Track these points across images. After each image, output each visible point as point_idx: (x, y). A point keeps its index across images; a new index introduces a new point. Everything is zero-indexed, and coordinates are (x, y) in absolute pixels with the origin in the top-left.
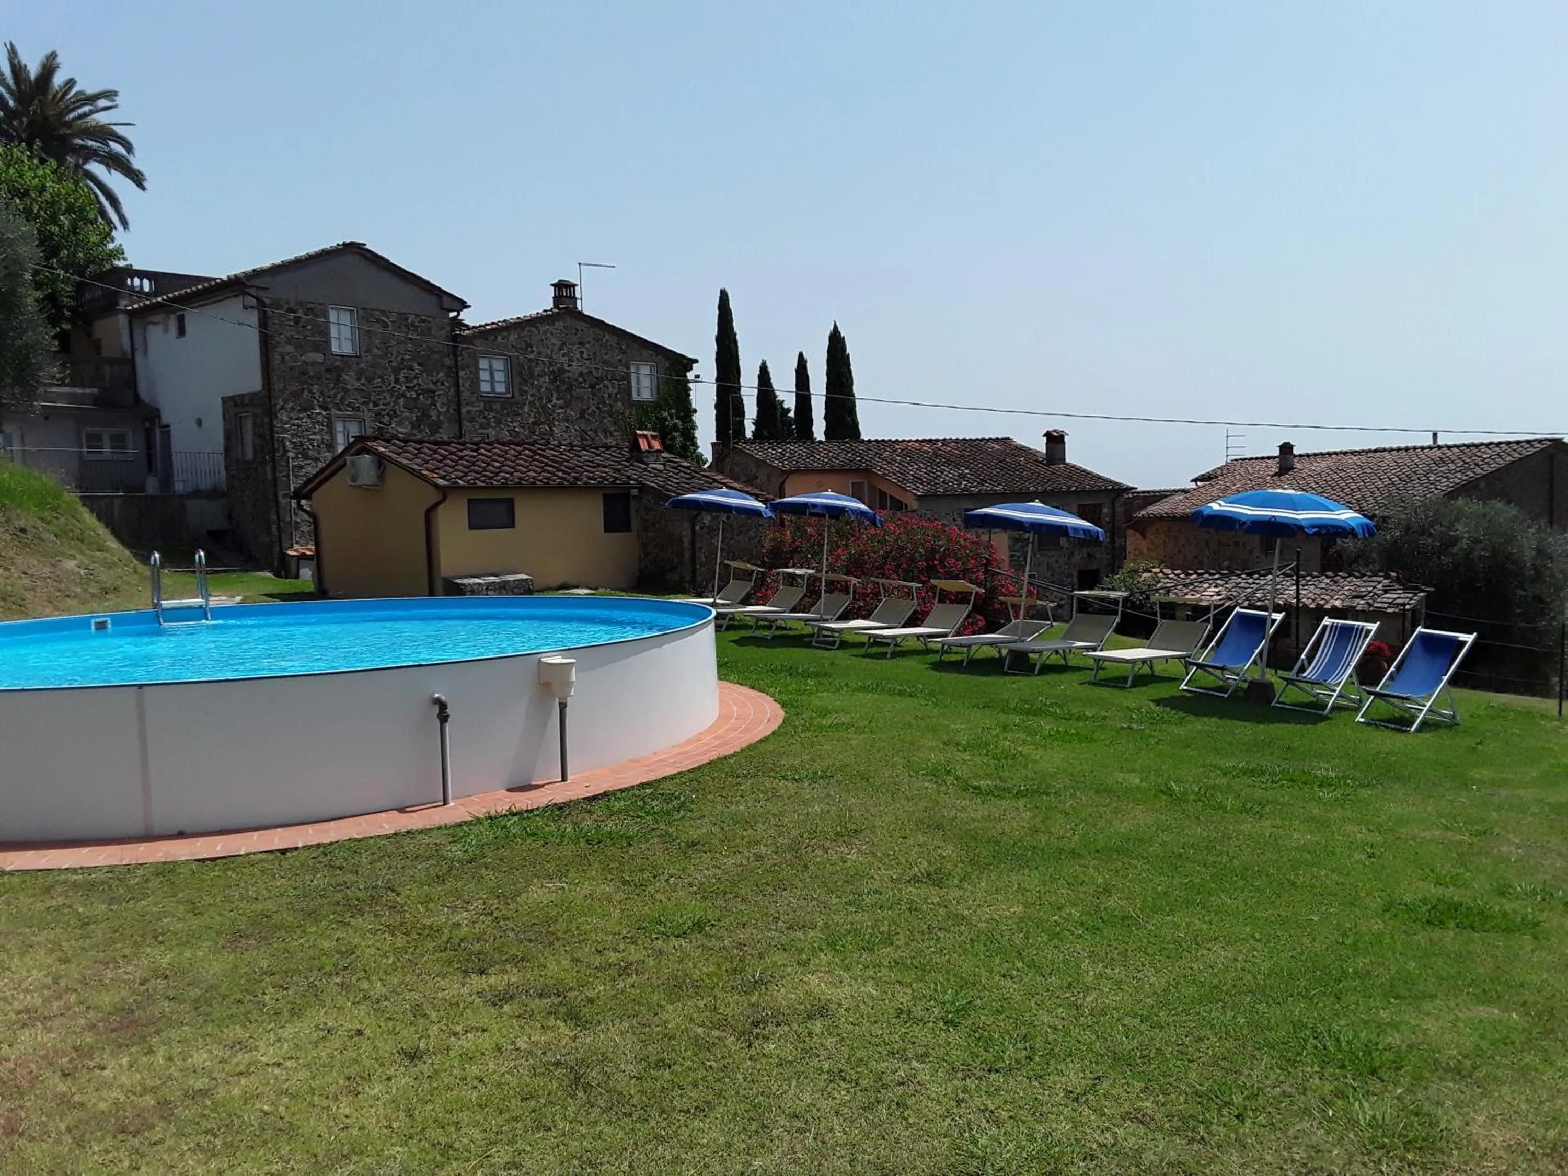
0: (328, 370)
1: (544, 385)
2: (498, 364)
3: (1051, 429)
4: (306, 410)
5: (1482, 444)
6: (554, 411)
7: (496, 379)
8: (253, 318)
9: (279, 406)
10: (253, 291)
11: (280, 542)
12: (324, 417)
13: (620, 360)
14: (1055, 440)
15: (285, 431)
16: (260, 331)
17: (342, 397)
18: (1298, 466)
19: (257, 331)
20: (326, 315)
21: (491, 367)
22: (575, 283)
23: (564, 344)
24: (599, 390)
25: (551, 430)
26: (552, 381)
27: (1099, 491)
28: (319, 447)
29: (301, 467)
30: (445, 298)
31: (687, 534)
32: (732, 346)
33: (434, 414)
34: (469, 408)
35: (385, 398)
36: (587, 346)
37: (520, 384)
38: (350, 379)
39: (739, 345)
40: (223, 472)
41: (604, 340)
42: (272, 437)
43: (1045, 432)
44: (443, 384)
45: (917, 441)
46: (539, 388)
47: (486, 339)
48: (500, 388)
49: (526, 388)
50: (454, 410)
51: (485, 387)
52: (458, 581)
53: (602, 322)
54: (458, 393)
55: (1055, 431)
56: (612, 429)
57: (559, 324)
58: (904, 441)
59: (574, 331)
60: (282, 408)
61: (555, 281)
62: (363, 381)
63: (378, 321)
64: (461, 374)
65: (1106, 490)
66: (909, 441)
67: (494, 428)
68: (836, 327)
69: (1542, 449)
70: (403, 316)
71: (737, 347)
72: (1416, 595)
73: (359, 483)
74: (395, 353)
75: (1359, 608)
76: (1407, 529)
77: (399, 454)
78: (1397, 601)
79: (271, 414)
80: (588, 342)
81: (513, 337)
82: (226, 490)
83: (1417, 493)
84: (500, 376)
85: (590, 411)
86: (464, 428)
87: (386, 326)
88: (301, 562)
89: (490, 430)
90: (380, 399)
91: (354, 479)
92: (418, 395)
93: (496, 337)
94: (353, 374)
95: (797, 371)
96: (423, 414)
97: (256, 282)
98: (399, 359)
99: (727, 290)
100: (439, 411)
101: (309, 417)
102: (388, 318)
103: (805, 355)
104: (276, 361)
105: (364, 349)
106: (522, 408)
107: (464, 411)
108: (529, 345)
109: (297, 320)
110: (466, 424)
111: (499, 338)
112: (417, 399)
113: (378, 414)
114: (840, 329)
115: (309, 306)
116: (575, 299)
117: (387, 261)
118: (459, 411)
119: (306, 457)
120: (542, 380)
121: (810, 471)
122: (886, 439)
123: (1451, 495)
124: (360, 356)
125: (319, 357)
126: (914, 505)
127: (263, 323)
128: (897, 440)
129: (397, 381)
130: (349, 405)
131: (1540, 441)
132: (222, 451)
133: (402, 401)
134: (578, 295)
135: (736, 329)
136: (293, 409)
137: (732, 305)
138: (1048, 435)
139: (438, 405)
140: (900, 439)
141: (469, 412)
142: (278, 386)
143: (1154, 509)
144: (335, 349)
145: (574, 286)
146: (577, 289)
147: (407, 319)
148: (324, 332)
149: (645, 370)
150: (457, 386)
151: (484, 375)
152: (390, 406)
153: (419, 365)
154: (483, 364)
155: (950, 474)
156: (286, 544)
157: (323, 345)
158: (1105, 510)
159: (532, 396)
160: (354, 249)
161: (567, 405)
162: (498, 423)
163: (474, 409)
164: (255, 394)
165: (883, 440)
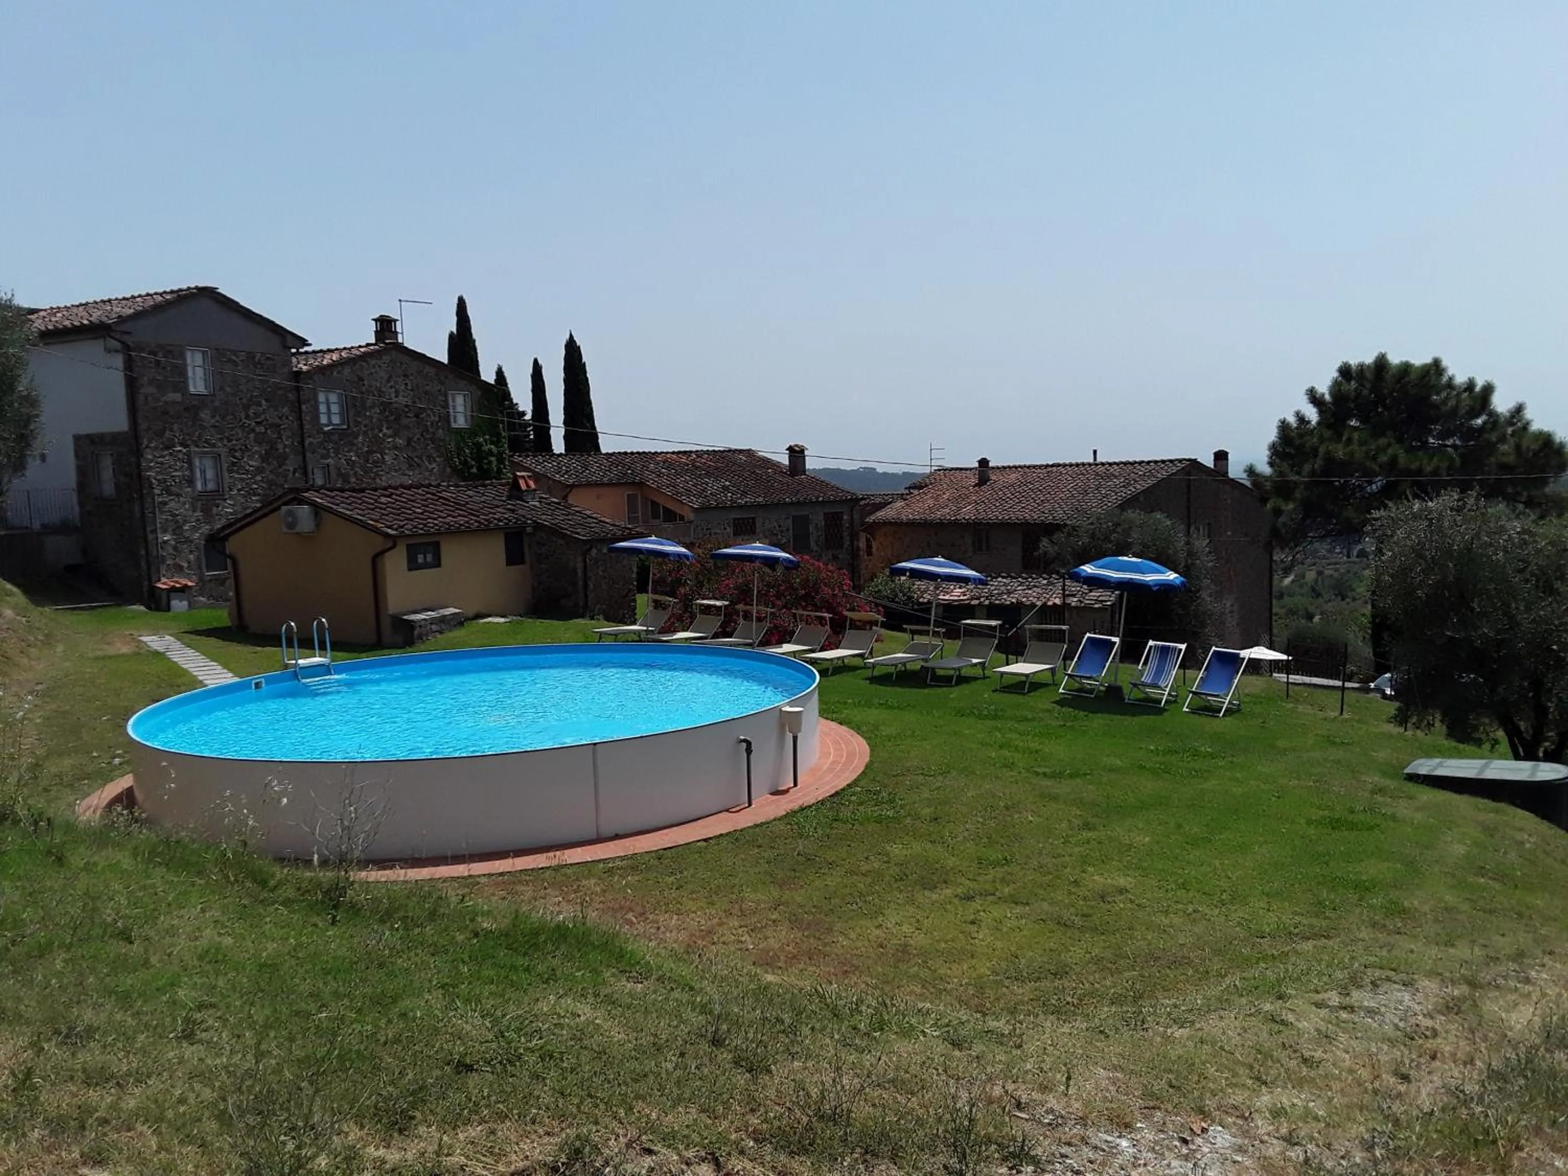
0: (186, 409)
1: (376, 416)
2: (333, 398)
3: (792, 444)
4: (168, 448)
5: (1136, 462)
6: (384, 440)
7: (333, 411)
8: (118, 361)
9: (144, 446)
10: (118, 336)
11: (149, 575)
12: (184, 454)
13: (439, 391)
14: (796, 453)
15: (150, 468)
16: (126, 374)
17: (200, 434)
18: (993, 478)
19: (122, 374)
20: (182, 356)
21: (327, 400)
22: (395, 317)
23: (391, 377)
24: (422, 419)
25: (383, 458)
26: (382, 412)
27: (841, 501)
28: (180, 482)
29: (165, 503)
30: (289, 338)
31: (580, 565)
32: (473, 353)
33: (280, 446)
34: (312, 440)
35: (238, 434)
36: (411, 378)
37: (355, 416)
38: (205, 415)
39: (478, 351)
40: (77, 509)
41: (425, 372)
42: (139, 475)
43: (788, 446)
44: (287, 418)
45: (673, 453)
46: (371, 418)
47: (324, 374)
48: (336, 420)
49: (359, 420)
50: (298, 443)
51: (324, 419)
52: (405, 617)
53: (424, 356)
54: (301, 426)
55: (796, 445)
56: (435, 455)
57: (386, 358)
58: (662, 453)
59: (399, 364)
60: (147, 447)
61: (376, 316)
62: (218, 418)
63: (230, 360)
64: (304, 407)
65: (847, 500)
66: (667, 453)
67: (332, 458)
68: (571, 336)
69: (1183, 468)
70: (251, 356)
71: (476, 353)
72: (1113, 593)
73: (298, 529)
74: (245, 390)
75: (1073, 604)
76: (1093, 536)
77: (337, 505)
78: (1100, 598)
79: (139, 454)
80: (412, 374)
81: (347, 371)
82: (79, 525)
83: (1094, 504)
84: (335, 409)
85: (415, 439)
86: (307, 459)
87: (235, 364)
88: (172, 594)
89: (330, 460)
90: (233, 435)
91: (291, 526)
92: (266, 429)
93: (332, 373)
94: (209, 412)
95: (533, 376)
96: (272, 448)
97: (124, 327)
98: (249, 395)
99: (465, 297)
100: (286, 443)
101: (171, 454)
102: (238, 357)
103: (540, 362)
104: (141, 399)
105: (217, 387)
106: (356, 438)
107: (307, 442)
108: (361, 379)
109: (158, 363)
110: (308, 454)
111: (335, 373)
112: (266, 432)
113: (232, 450)
114: (575, 339)
115: (169, 348)
116: (396, 333)
117: (237, 304)
118: (302, 443)
119: (170, 493)
120: (373, 411)
121: (589, 485)
122: (647, 451)
123: (1124, 506)
124: (214, 395)
125: (178, 397)
126: (691, 516)
127: (129, 365)
128: (656, 453)
129: (247, 417)
130: (206, 441)
131: (1180, 461)
132: (75, 487)
133: (252, 436)
134: (399, 330)
135: (474, 336)
136: (156, 448)
137: (470, 312)
138: (791, 449)
139: (284, 438)
140: (659, 451)
141: (311, 443)
142: (143, 426)
143: (881, 514)
144: (192, 389)
145: (395, 321)
146: (398, 324)
147: (254, 358)
148: (182, 371)
149: (460, 400)
150: (300, 419)
151: (323, 408)
152: (242, 441)
153: (267, 400)
154: (321, 397)
155: (713, 486)
156: (154, 578)
157: (181, 385)
158: (845, 517)
159: (365, 426)
160: (209, 293)
161: (396, 434)
162: (336, 453)
163: (315, 441)
164: (119, 433)
165: (644, 453)
